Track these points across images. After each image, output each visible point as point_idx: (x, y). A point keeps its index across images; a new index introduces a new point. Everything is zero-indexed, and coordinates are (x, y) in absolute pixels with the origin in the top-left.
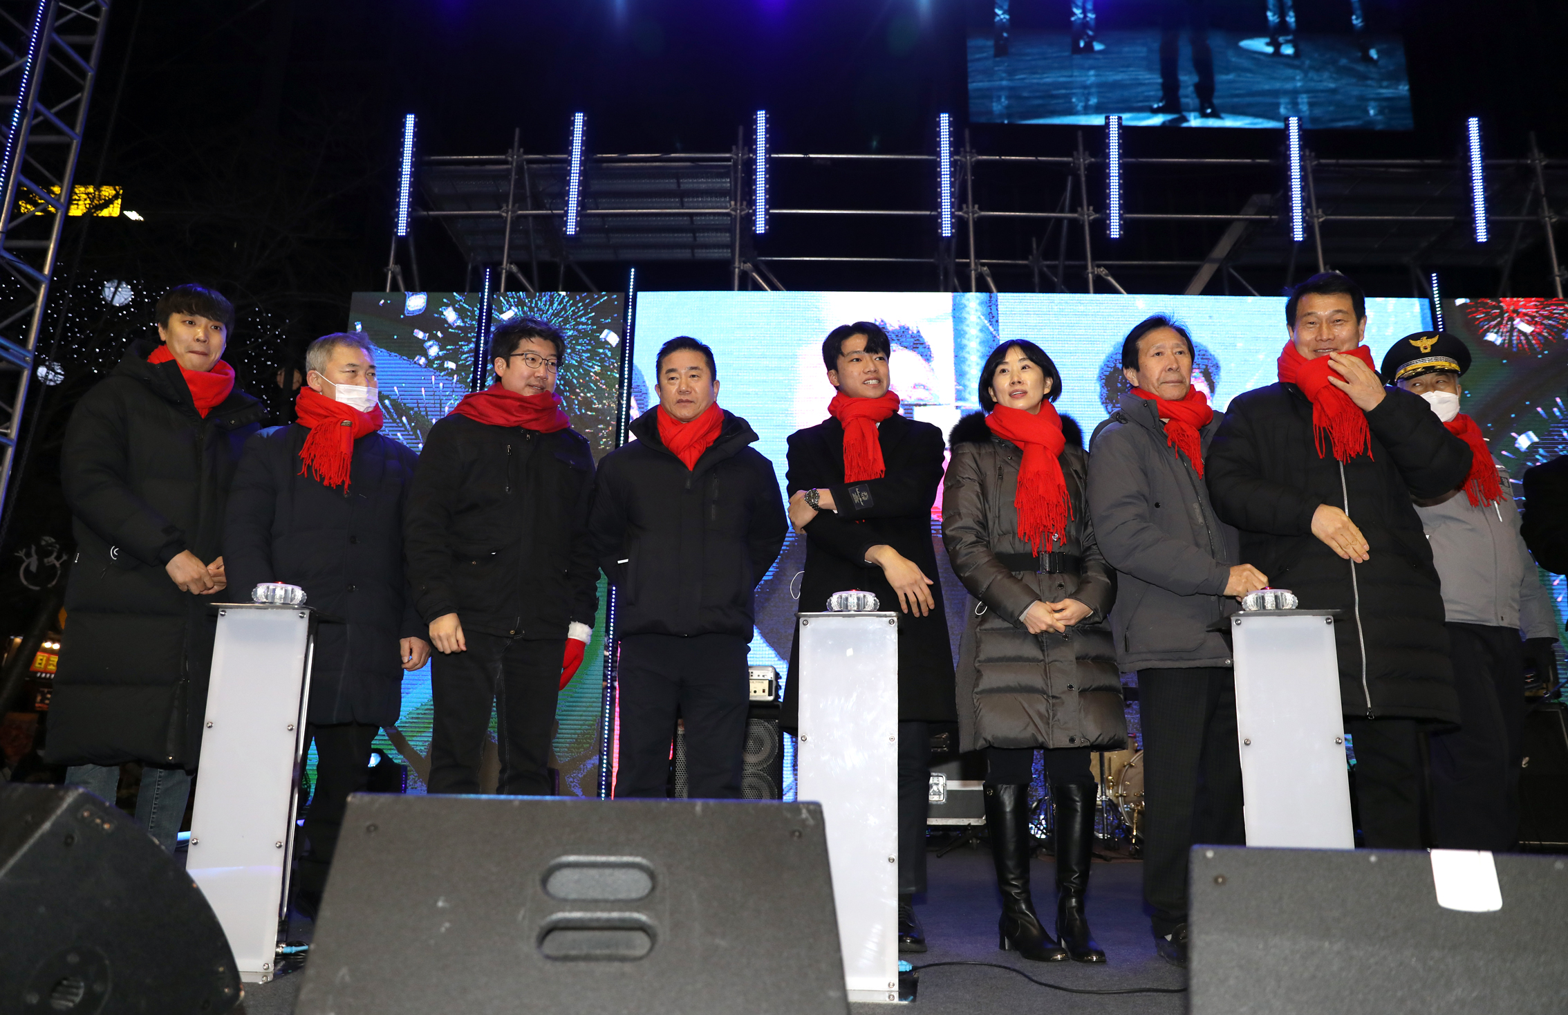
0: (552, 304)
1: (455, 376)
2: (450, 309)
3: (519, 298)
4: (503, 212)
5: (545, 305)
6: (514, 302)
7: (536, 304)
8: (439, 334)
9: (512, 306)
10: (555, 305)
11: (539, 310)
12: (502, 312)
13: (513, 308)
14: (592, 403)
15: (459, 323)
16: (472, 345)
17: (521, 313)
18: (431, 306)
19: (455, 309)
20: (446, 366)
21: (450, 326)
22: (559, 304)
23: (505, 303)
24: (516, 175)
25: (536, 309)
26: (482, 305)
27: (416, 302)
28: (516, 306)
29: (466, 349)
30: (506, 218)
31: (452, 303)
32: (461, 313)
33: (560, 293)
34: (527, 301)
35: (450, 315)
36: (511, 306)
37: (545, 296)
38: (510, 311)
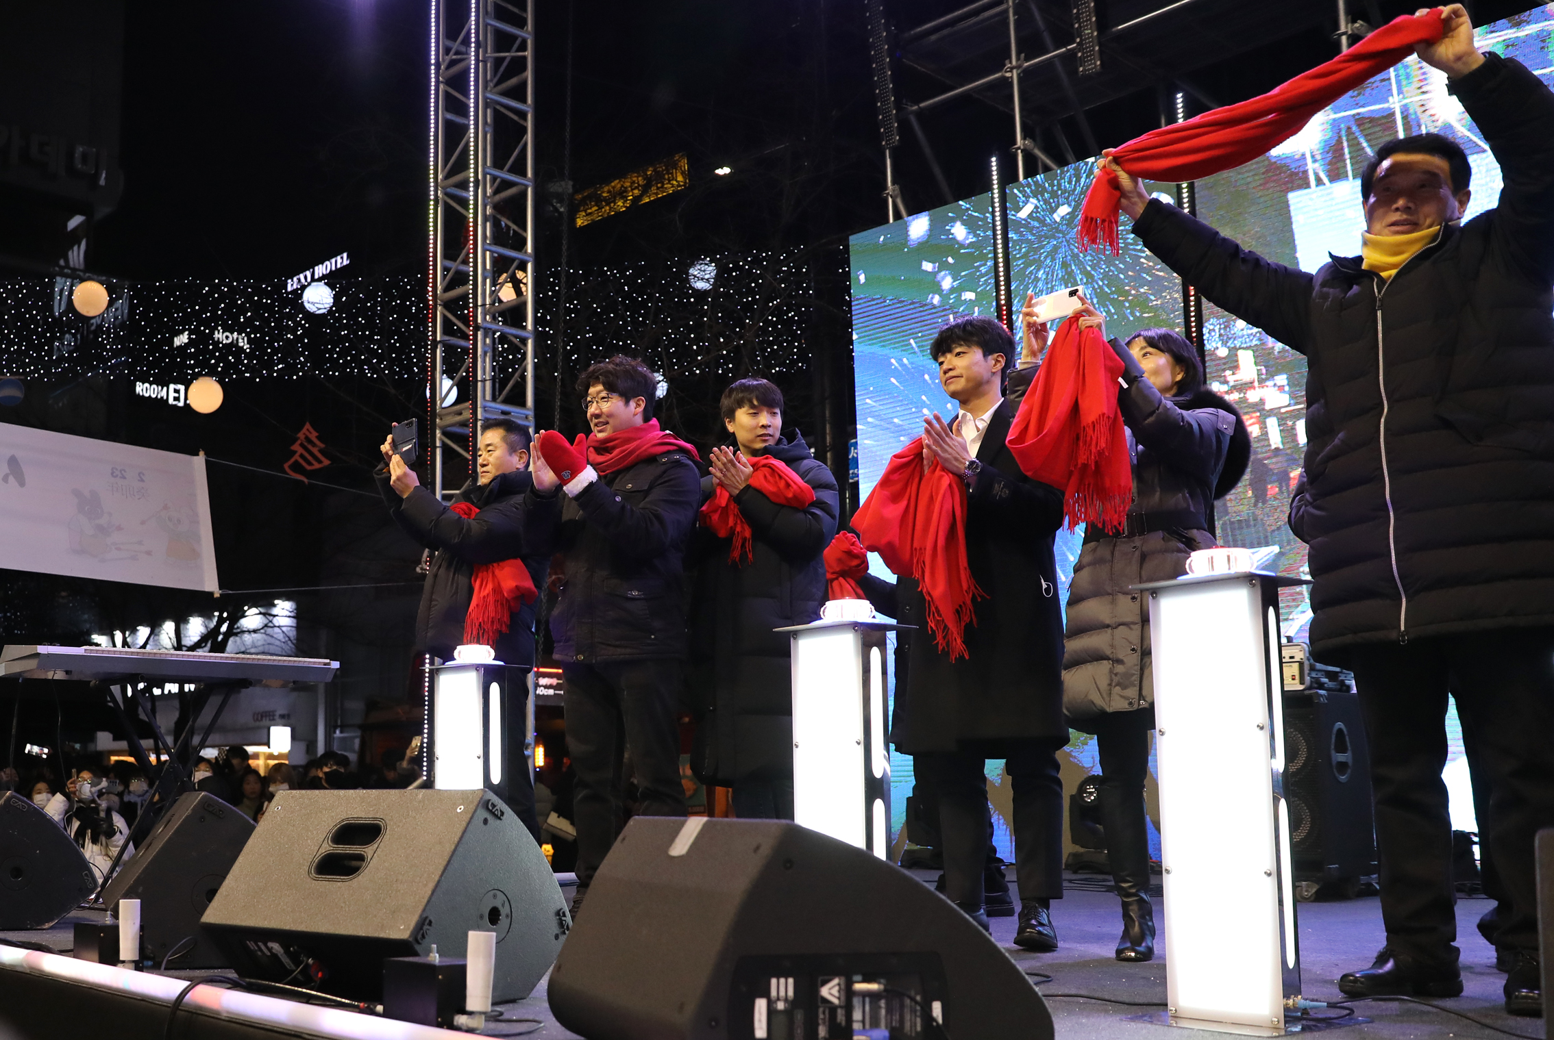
0: (1078, 180)
1: (976, 309)
2: (958, 224)
3: (1036, 183)
4: (1006, 72)
5: (1070, 182)
6: (1031, 191)
7: (1059, 185)
8: (950, 260)
9: (1029, 197)
10: (1083, 180)
11: (1065, 191)
12: (1019, 209)
13: (1031, 200)
14: (1148, 300)
15: (971, 239)
16: (990, 263)
17: (1041, 203)
18: (937, 228)
19: (964, 223)
20: (963, 298)
21: (962, 246)
22: (1088, 177)
23: (1021, 195)
24: (1014, 14)
25: (1060, 192)
26: (993, 207)
27: (919, 226)
28: (1035, 196)
29: (983, 269)
30: (1012, 77)
31: (960, 216)
32: (971, 225)
33: (1087, 160)
34: (1047, 185)
35: (959, 231)
36: (1027, 197)
37: (1068, 171)
38: (1029, 204)
